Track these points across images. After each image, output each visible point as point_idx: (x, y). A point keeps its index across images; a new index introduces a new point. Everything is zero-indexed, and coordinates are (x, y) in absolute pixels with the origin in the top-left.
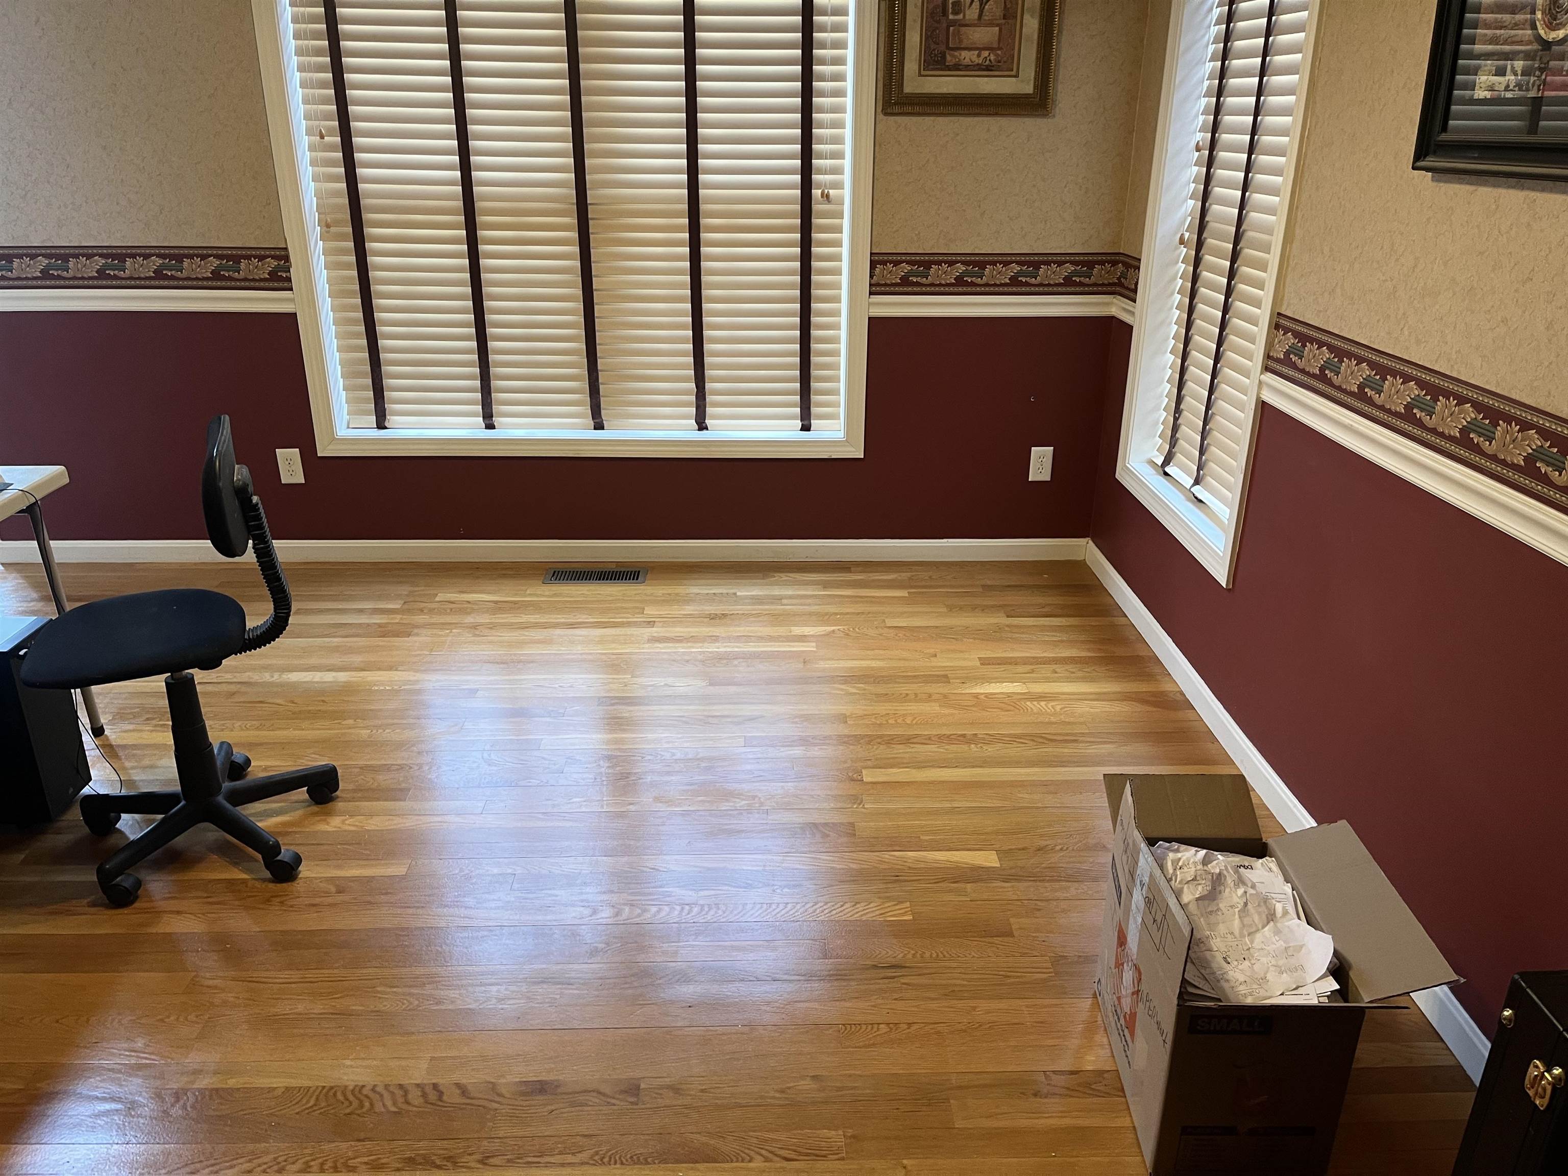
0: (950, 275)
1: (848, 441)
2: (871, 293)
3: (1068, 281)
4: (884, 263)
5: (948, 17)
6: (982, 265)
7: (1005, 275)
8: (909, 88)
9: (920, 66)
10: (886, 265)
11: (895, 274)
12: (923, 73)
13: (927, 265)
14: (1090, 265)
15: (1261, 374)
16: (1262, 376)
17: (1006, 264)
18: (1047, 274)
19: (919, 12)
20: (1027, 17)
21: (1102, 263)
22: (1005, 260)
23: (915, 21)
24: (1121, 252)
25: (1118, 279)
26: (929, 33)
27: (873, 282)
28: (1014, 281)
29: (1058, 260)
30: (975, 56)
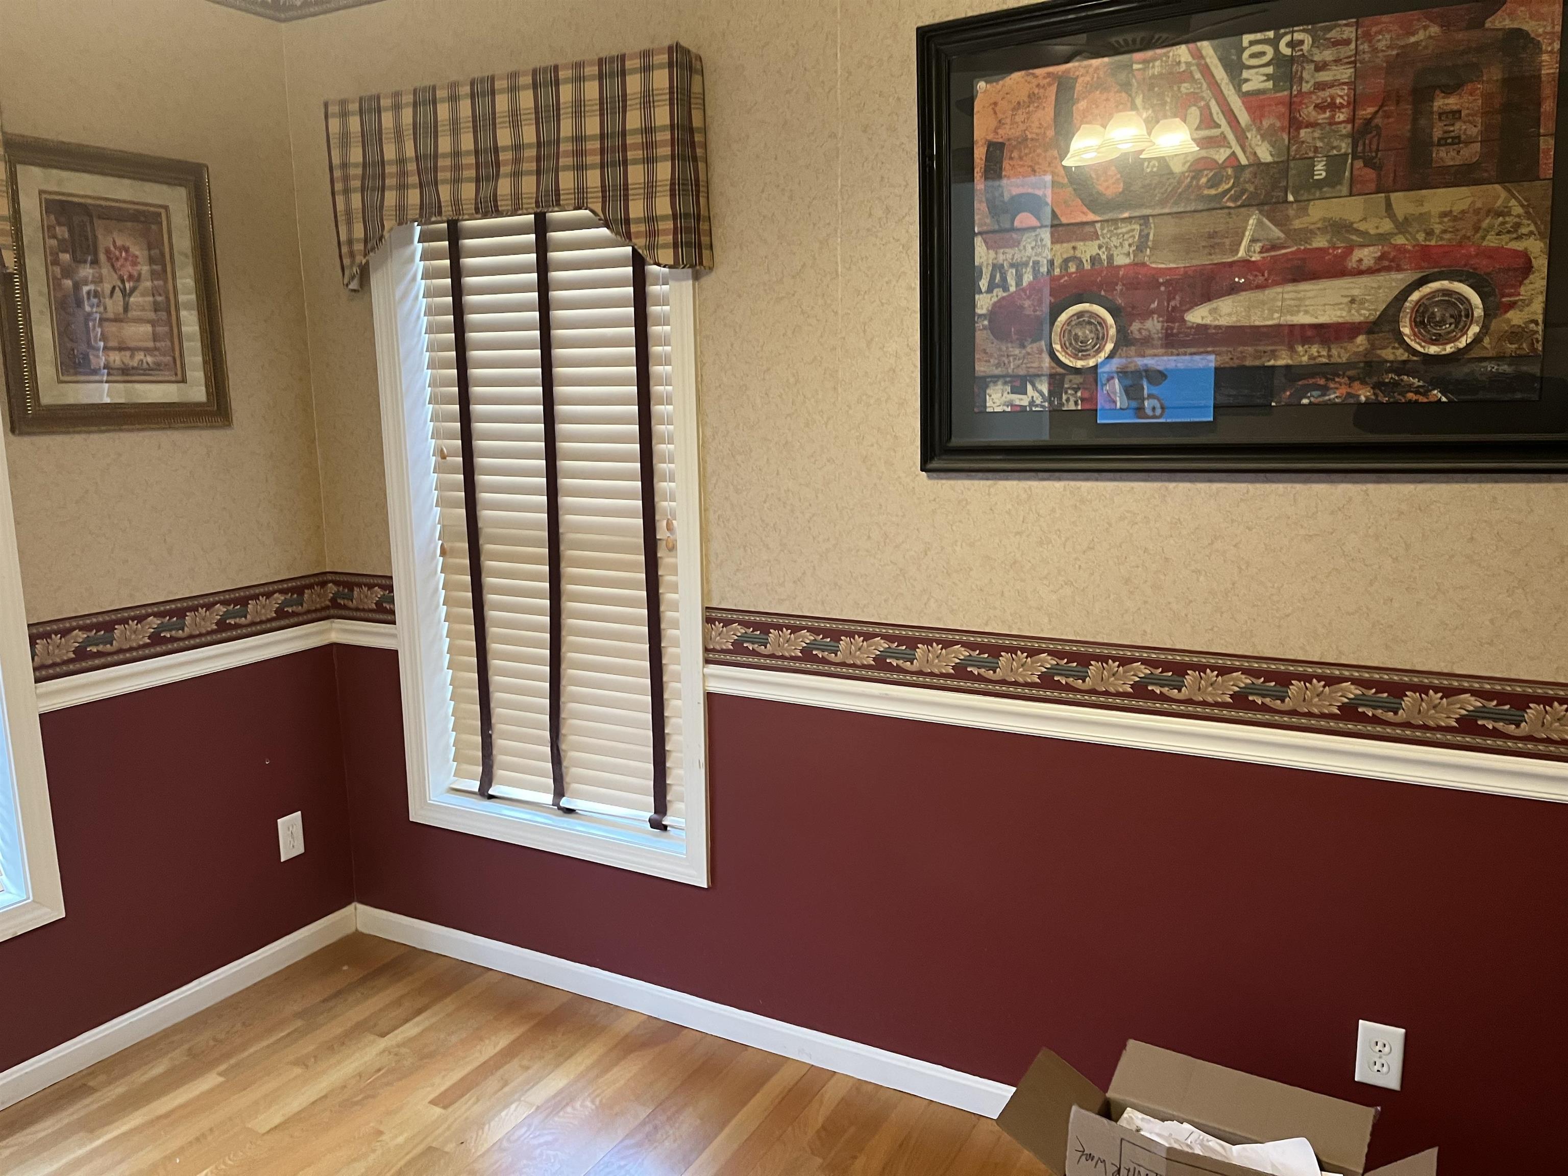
0: (141, 633)
1: (37, 902)
2: (37, 681)
3: (281, 614)
4: (47, 635)
5: (84, 309)
6: (181, 613)
7: (208, 620)
8: (48, 398)
9: (57, 370)
10: (51, 638)
11: (65, 648)
12: (62, 378)
13: (109, 627)
14: (300, 591)
15: (704, 667)
16: (705, 670)
17: (209, 607)
18: (257, 610)
19: (45, 300)
20: (183, 313)
21: (310, 586)
22: (206, 602)
23: (42, 312)
24: (328, 570)
25: (331, 600)
26: (62, 329)
27: (36, 665)
28: (222, 626)
29: (265, 591)
30: (128, 358)
